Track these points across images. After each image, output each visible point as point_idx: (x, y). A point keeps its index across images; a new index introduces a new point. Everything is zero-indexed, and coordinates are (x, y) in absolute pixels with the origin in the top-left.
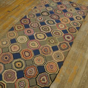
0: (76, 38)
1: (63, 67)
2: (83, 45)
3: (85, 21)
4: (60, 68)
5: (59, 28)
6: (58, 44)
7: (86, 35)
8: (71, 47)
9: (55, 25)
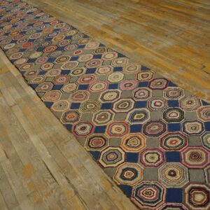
0: (74, 141)
1: (44, 106)
2: (55, 144)
3: (113, 186)
4: (45, 103)
5: (114, 124)
6: (80, 111)
7: (70, 161)
8: (64, 125)
9: (127, 120)
